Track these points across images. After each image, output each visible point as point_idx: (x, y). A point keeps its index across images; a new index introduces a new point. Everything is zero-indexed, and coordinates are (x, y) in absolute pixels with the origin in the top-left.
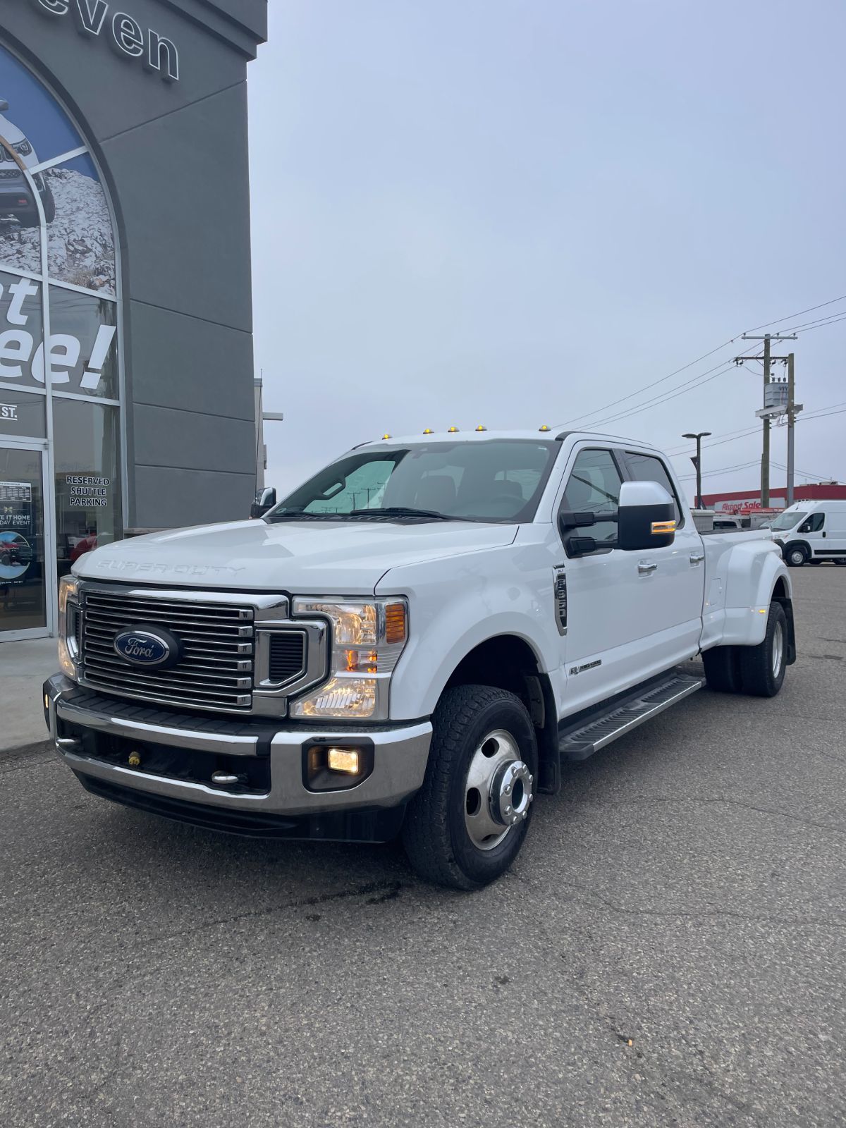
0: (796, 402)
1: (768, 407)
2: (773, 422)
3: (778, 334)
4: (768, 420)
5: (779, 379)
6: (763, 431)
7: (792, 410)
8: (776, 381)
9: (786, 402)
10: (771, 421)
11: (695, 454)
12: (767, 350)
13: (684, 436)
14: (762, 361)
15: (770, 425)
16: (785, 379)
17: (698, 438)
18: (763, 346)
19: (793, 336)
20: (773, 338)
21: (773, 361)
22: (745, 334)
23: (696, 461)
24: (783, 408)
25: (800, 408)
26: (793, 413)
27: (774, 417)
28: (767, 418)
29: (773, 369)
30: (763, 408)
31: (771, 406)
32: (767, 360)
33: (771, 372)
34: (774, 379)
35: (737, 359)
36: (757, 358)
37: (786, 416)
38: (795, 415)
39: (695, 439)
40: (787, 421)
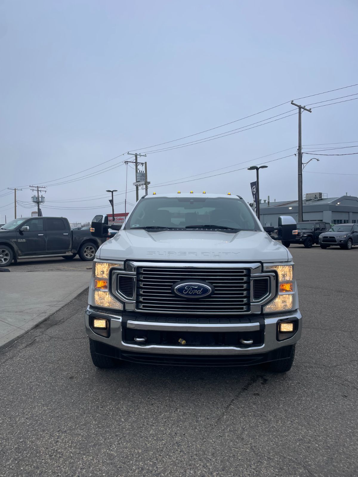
0: (148, 181)
1: (138, 182)
2: (140, 188)
3: (140, 154)
4: (138, 187)
5: (141, 171)
6: (136, 191)
7: (147, 183)
8: (140, 172)
9: (145, 180)
10: (139, 187)
11: (111, 199)
12: (136, 159)
13: (106, 191)
14: (135, 164)
15: (139, 189)
16: (143, 172)
17: (112, 192)
18: (135, 158)
19: (145, 155)
20: (138, 155)
21: (138, 164)
22: (128, 152)
23: (111, 201)
24: (144, 182)
25: (149, 183)
26: (147, 185)
27: (140, 186)
28: (137, 186)
29: (138, 167)
30: (135, 182)
31: (139, 181)
32: (136, 163)
33: (138, 168)
34: (139, 171)
35: (125, 162)
36: (133, 162)
37: (145, 186)
38: (148, 186)
39: (111, 193)
40: (145, 187)
